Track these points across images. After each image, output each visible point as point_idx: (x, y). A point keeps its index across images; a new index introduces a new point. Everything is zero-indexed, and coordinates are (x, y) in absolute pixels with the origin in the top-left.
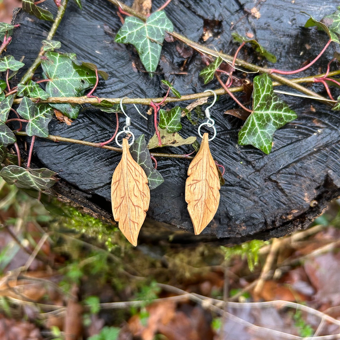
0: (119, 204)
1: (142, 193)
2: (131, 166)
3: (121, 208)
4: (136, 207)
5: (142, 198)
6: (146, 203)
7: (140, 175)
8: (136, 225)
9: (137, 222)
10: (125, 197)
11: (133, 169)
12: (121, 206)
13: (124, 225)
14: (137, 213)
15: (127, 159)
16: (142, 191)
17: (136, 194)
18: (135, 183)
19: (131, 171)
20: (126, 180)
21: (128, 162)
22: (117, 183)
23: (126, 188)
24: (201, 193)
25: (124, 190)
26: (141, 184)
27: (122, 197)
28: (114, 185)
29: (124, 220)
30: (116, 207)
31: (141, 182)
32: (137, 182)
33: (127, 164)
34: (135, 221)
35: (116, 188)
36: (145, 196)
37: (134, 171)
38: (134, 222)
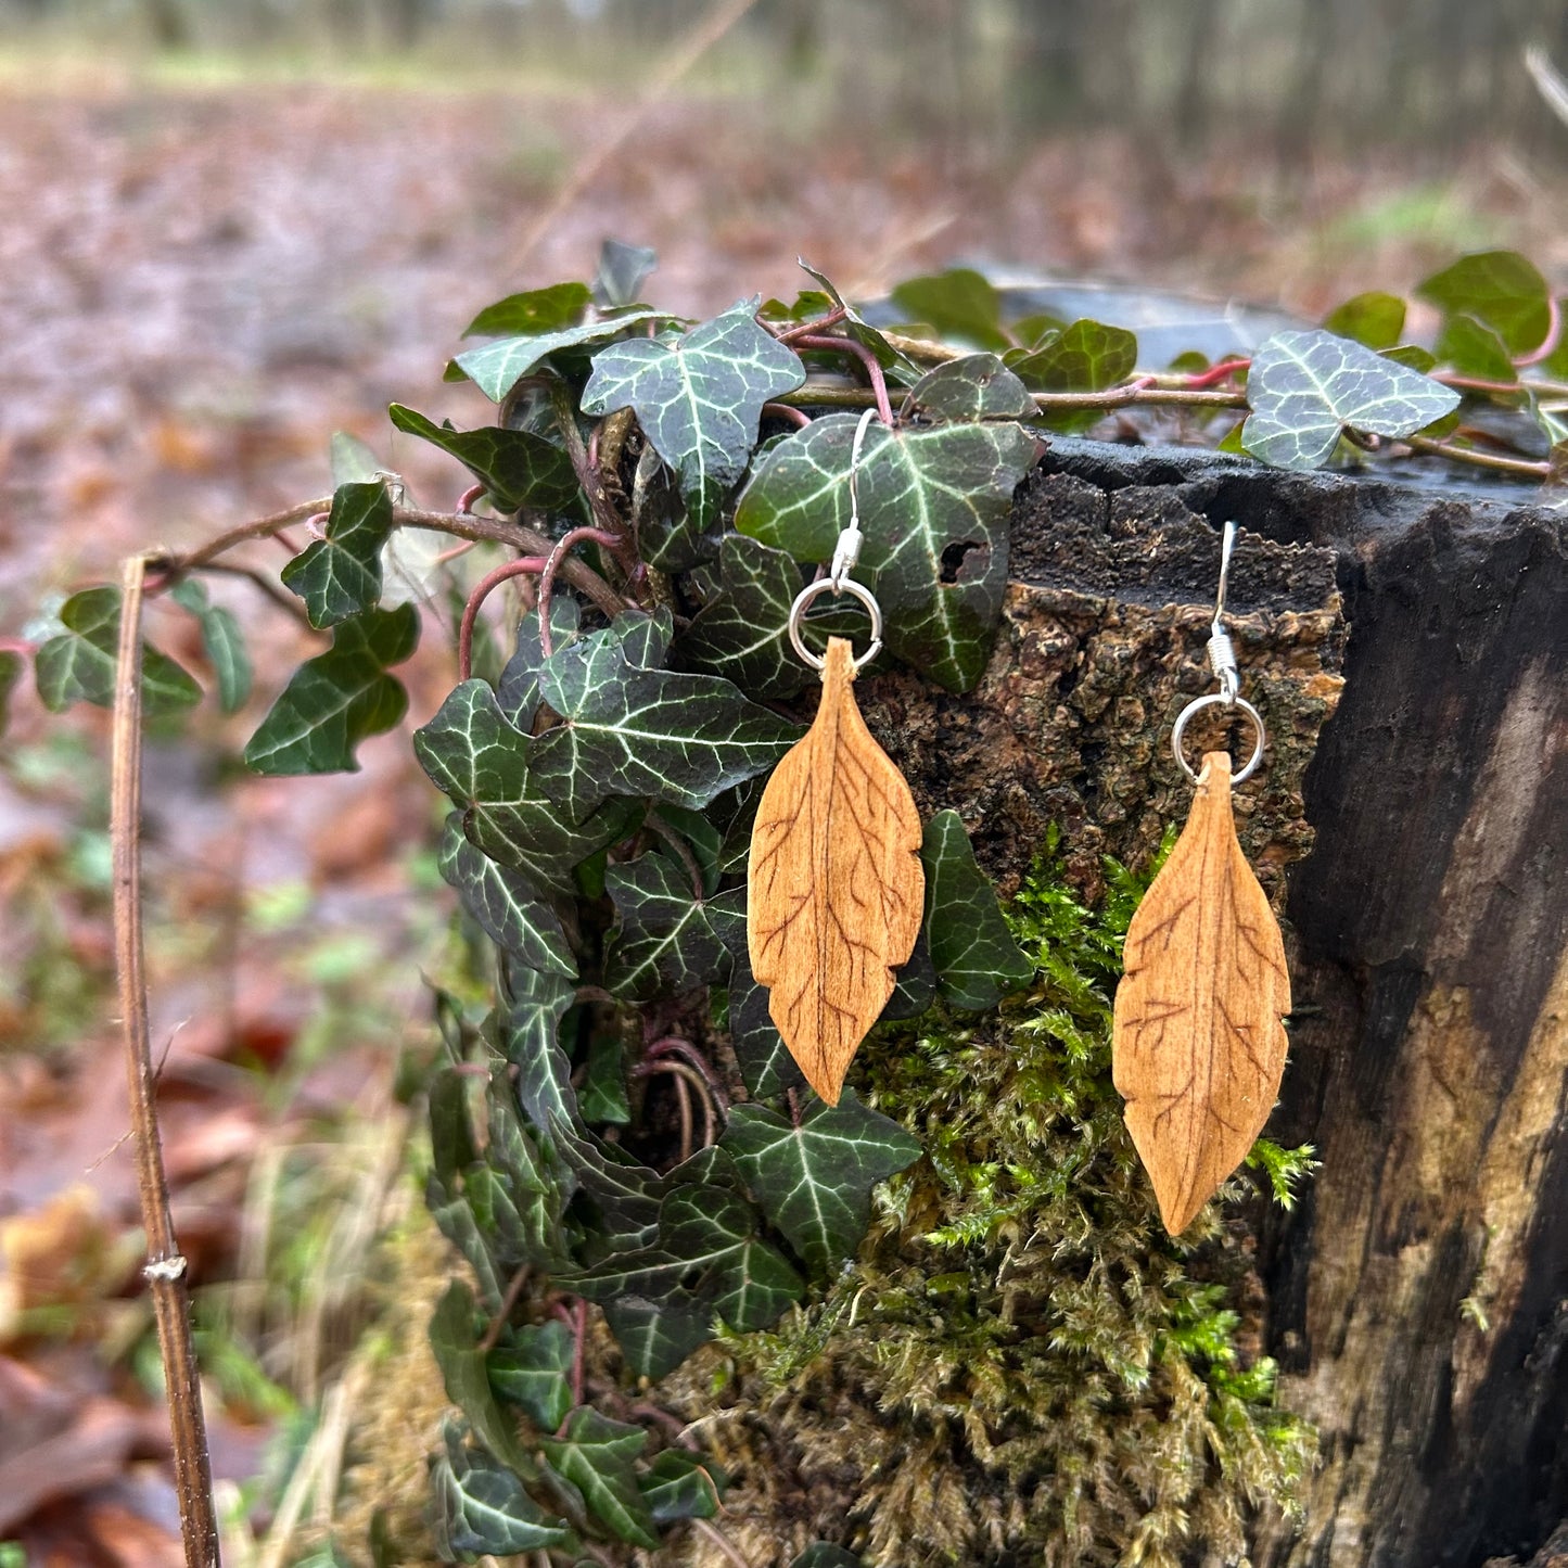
0: (780, 920)
1: (890, 895)
2: (852, 766)
3: (788, 941)
4: (855, 950)
5: (888, 915)
6: (900, 936)
7: (890, 813)
8: (846, 1022)
9: (852, 1010)
10: (811, 901)
11: (861, 781)
12: (790, 934)
13: (795, 1015)
14: (857, 975)
15: (838, 735)
16: (889, 882)
17: (860, 897)
18: (863, 847)
19: (851, 791)
20: (820, 829)
21: (843, 754)
22: (782, 830)
23: (817, 863)
24: (1188, 1067)
25: (808, 867)
26: (889, 855)
27: (795, 894)
28: (765, 832)
29: (793, 995)
30: (765, 924)
31: (890, 845)
32: (873, 843)
33: (837, 758)
34: (844, 1006)
35: (775, 850)
36: (898, 906)
37: (863, 794)
38: (838, 1012)
